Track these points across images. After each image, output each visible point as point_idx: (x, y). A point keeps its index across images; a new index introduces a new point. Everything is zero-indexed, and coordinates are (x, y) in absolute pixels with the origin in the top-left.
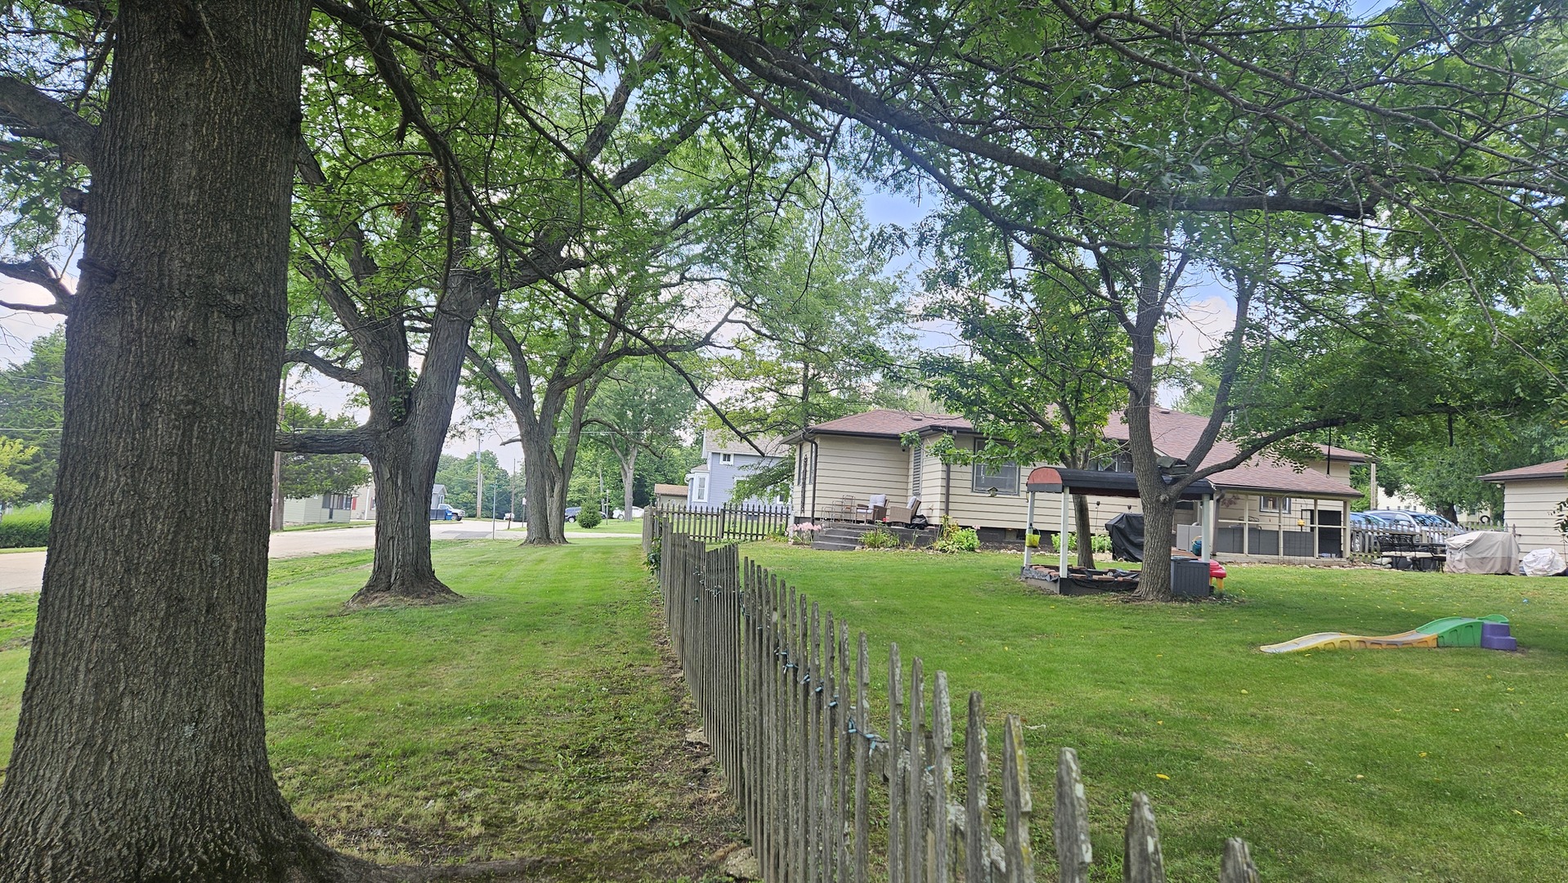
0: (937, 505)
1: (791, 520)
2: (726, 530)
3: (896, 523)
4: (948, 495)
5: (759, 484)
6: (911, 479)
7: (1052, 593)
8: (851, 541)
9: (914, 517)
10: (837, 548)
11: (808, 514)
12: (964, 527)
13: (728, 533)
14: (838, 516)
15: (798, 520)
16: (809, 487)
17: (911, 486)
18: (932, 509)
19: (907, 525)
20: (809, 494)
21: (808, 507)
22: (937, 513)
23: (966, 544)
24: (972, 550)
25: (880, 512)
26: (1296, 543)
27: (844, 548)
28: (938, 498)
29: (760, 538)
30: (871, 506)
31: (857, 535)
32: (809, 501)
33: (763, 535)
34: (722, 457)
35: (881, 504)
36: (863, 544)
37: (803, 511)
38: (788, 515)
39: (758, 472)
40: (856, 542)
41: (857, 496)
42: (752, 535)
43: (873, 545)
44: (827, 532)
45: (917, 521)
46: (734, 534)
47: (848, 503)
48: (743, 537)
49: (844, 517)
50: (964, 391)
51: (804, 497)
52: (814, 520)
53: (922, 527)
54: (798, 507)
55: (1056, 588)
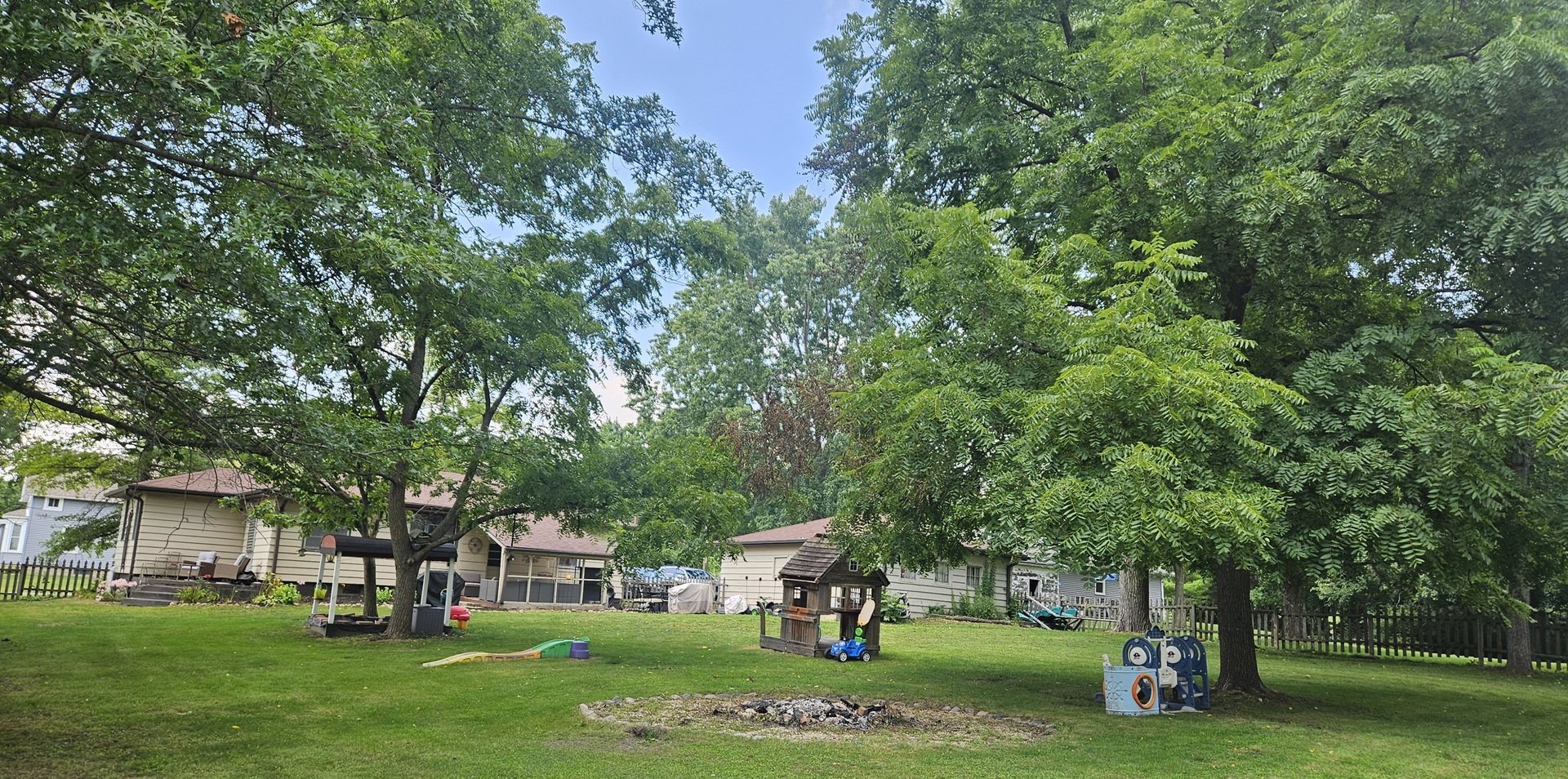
0: (265, 563)
1: (110, 575)
2: (26, 586)
3: (220, 580)
4: (276, 553)
5: (81, 536)
6: (246, 537)
7: (321, 636)
8: (167, 597)
9: (242, 572)
10: (149, 604)
11: (127, 570)
12: (285, 583)
13: (29, 590)
14: (161, 572)
15: (117, 576)
16: (131, 543)
17: (245, 543)
18: (260, 564)
19: (232, 581)
20: (130, 550)
21: (128, 563)
22: (264, 570)
23: (285, 598)
24: (291, 603)
25: (207, 569)
26: (567, 593)
27: (157, 604)
28: (267, 555)
29: (69, 594)
30: (198, 563)
31: (175, 591)
32: (129, 557)
33: (73, 592)
34: (47, 502)
35: (209, 561)
36: (179, 599)
37: (123, 567)
38: (106, 571)
39: (82, 523)
40: (171, 598)
41: (183, 552)
42: (59, 591)
43: (189, 600)
44: (142, 589)
45: (243, 577)
46: (37, 590)
47: (175, 559)
48: (48, 593)
49: (168, 573)
50: (274, 467)
51: (125, 553)
52: (131, 577)
53: (248, 583)
54: (119, 563)
55: (324, 632)
